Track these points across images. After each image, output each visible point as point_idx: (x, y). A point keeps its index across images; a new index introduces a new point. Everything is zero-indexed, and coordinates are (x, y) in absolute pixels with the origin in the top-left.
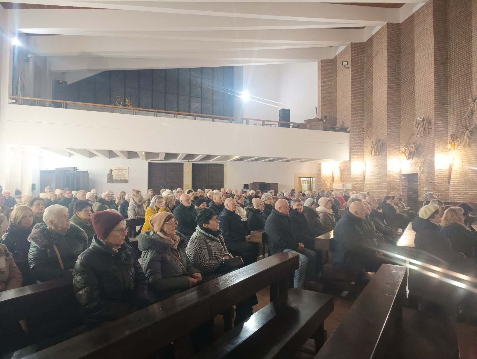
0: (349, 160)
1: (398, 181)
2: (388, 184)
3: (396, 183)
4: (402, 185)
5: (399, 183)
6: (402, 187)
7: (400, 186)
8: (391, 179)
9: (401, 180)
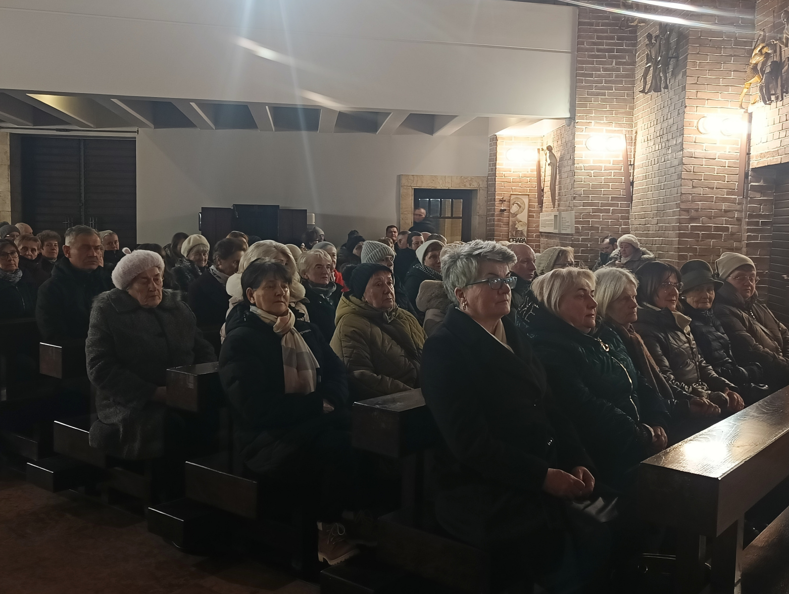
0: (568, 115)
1: (733, 201)
2: (687, 211)
3: (724, 206)
4: (750, 216)
5: (738, 207)
6: (748, 224)
7: (739, 220)
8: (700, 191)
9: (745, 196)
